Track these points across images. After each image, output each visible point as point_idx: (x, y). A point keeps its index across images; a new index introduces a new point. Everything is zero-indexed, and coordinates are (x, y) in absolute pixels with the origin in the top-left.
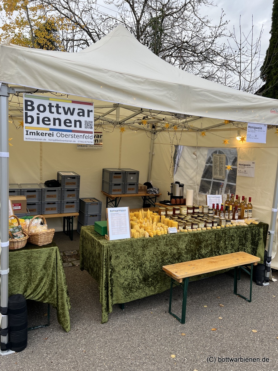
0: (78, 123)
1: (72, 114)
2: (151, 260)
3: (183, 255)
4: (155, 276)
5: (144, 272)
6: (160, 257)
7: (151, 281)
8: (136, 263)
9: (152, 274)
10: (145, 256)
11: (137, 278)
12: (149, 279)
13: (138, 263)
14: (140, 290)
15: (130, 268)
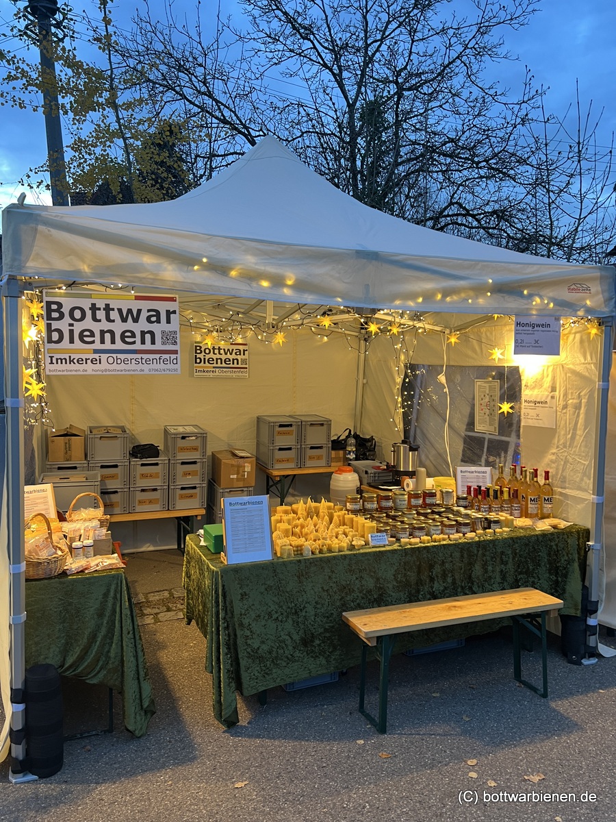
0: (148, 337)
1: (136, 320)
2: (316, 603)
3: (389, 593)
4: (328, 635)
5: (303, 627)
6: (337, 597)
7: (319, 645)
8: (284, 608)
9: (321, 630)
10: (303, 593)
11: (287, 637)
12: (313, 642)
13: (289, 608)
14: (296, 664)
15: (272, 617)
